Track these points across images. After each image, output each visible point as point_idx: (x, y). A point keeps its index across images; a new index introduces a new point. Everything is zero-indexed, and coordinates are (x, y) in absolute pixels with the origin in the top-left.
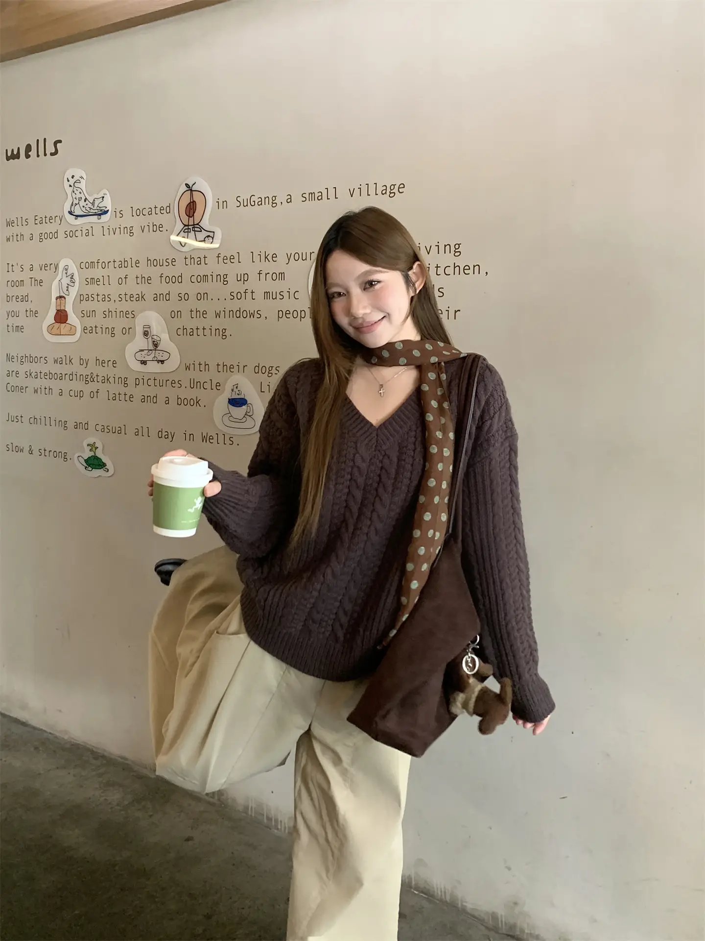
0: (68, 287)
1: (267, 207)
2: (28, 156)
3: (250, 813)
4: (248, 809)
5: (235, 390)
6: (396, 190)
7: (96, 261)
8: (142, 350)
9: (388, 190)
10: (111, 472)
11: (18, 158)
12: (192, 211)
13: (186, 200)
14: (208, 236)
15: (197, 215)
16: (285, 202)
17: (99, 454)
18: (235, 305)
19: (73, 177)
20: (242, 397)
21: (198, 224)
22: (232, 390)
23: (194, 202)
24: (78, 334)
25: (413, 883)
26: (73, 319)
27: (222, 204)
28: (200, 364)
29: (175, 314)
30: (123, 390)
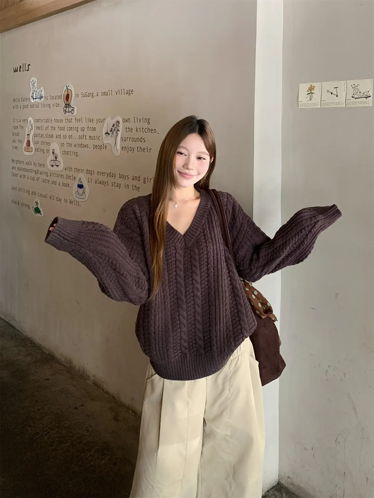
0: (30, 130)
1: (90, 98)
2: (20, 71)
3: (80, 372)
4: (80, 370)
5: (80, 181)
6: (130, 93)
7: (39, 119)
8: (52, 160)
9: (128, 92)
10: (42, 215)
11: (17, 71)
12: (68, 99)
13: (66, 94)
14: (72, 110)
15: (69, 100)
16: (96, 96)
17: (39, 207)
18: (80, 142)
19: (33, 81)
20: (82, 184)
21: (69, 104)
22: (79, 181)
23: (68, 94)
24: (33, 152)
25: (130, 408)
26: (32, 144)
27: (77, 95)
28: (69, 168)
29: (62, 145)
30: (46, 178)
